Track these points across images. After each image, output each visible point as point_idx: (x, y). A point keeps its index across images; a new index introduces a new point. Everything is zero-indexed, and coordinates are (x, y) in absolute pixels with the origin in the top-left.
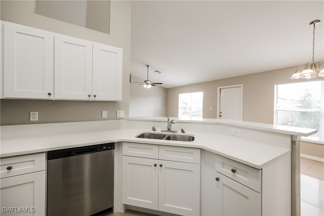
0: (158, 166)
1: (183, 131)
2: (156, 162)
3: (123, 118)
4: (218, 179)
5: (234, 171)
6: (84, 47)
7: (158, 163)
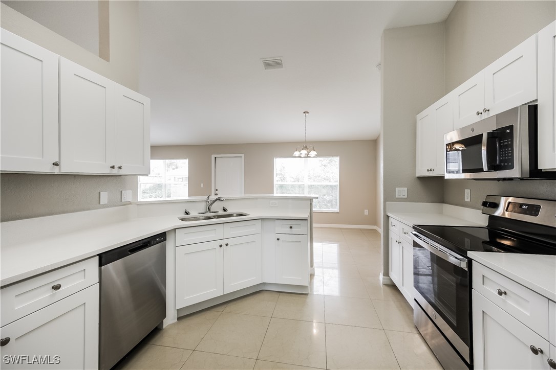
0: (224, 245)
1: (225, 210)
2: (220, 242)
3: (130, 203)
4: (278, 239)
5: (291, 227)
6: (102, 88)
7: (223, 243)
